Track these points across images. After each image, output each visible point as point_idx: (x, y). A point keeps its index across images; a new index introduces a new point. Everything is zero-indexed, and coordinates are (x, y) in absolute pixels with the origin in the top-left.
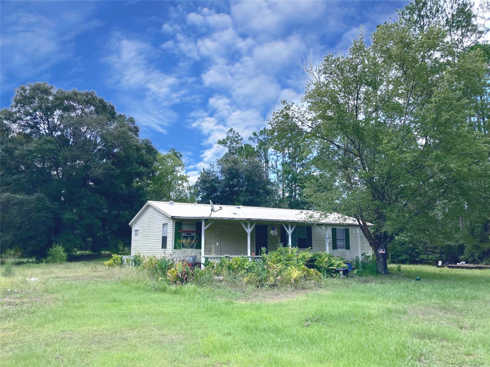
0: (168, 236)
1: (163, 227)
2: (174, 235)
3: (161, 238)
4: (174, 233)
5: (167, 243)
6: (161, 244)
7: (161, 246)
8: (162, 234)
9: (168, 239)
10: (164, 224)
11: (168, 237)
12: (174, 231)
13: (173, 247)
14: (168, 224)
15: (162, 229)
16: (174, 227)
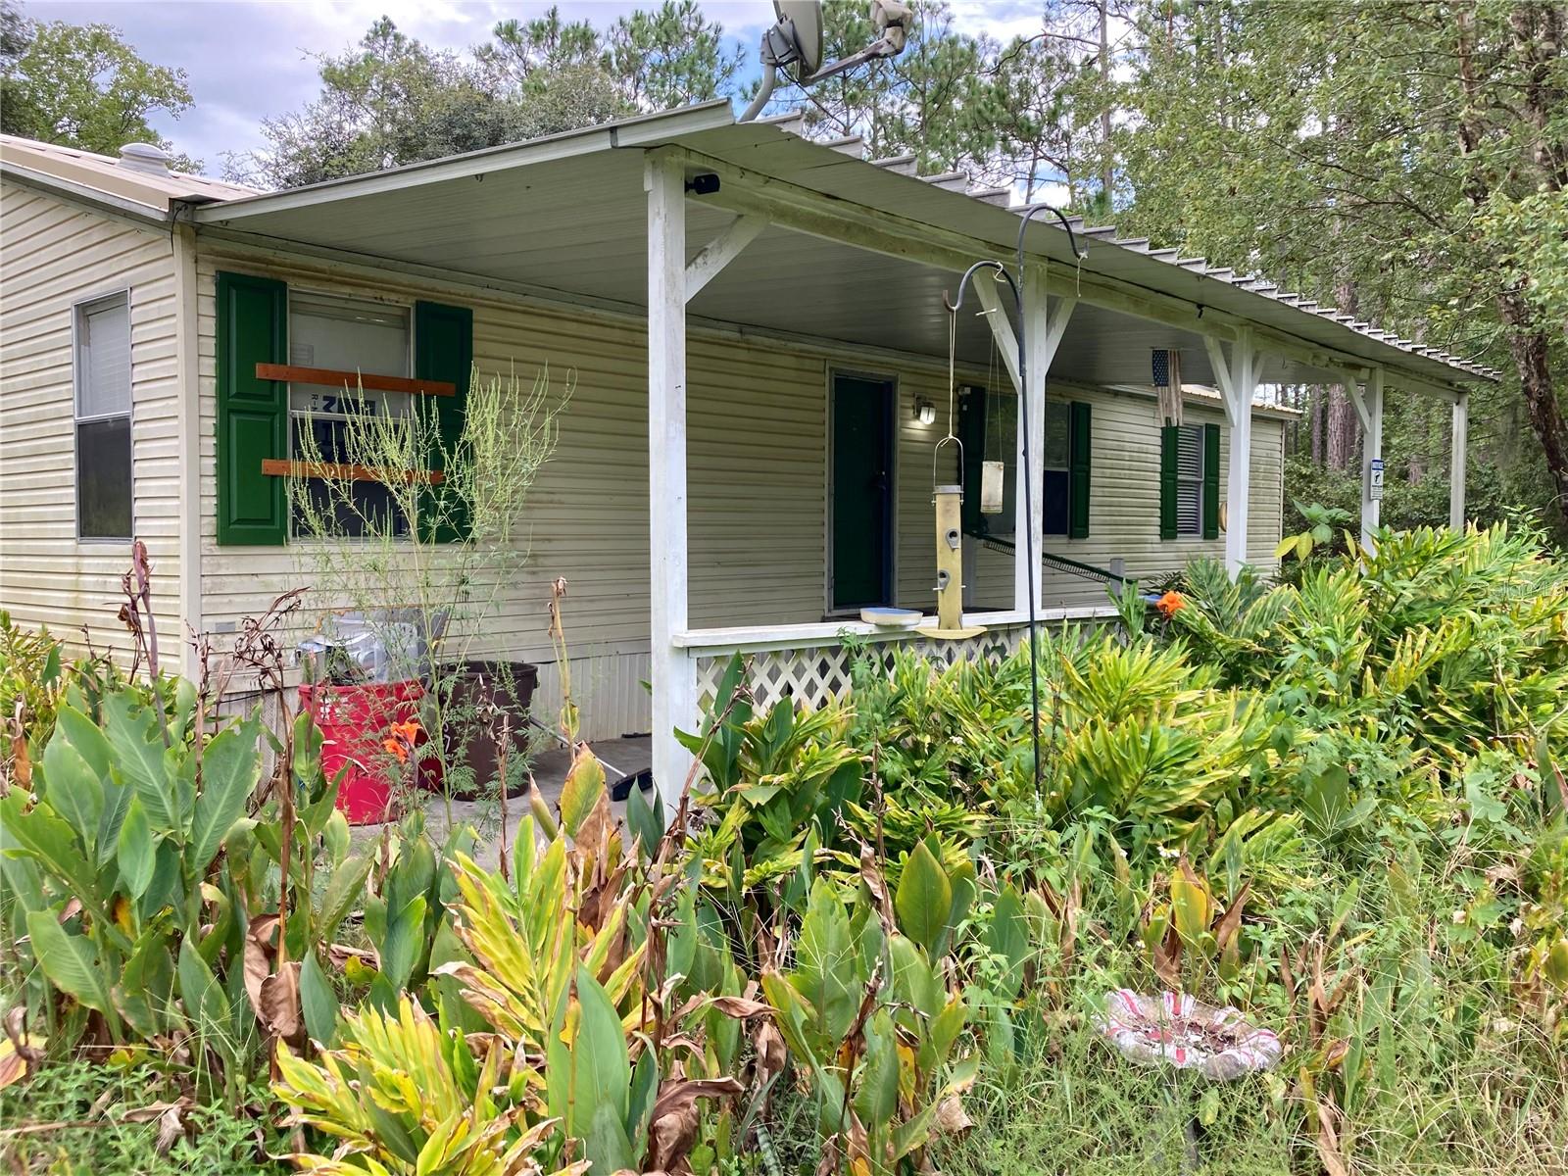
0: (141, 412)
1: (84, 338)
2: (210, 407)
3: (71, 442)
4: (210, 385)
5: (139, 488)
6: (71, 494)
7: (72, 511)
8: (69, 407)
9: (138, 450)
10: (86, 311)
11: (136, 431)
12: (209, 366)
13: (210, 525)
14: (135, 297)
15: (68, 355)
16: (209, 326)
